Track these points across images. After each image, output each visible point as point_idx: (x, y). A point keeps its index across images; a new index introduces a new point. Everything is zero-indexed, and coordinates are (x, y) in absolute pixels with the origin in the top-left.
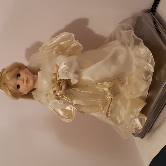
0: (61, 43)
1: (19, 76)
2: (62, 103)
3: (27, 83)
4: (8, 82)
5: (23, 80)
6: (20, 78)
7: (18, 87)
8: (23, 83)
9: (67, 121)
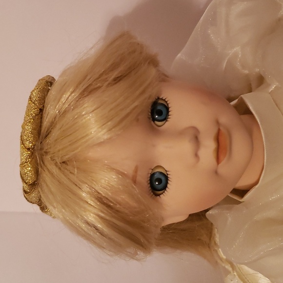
3: (218, 159)
5: (196, 138)
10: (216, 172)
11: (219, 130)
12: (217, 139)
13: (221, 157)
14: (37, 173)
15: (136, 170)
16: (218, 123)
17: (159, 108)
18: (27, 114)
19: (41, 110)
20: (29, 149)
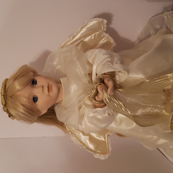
0: (87, 39)
1: (35, 83)
2: (106, 115)
3: (49, 92)
4: (18, 93)
5: (43, 87)
6: (36, 85)
7: (35, 99)
8: (43, 91)
9: (102, 157)
10: (49, 95)
11: (49, 85)
12: (48, 87)
13: (50, 91)
14: (6, 102)
15: (29, 96)
16: (49, 84)
17: (35, 82)
18: (2, 87)
19: (5, 86)
20: (3, 95)
